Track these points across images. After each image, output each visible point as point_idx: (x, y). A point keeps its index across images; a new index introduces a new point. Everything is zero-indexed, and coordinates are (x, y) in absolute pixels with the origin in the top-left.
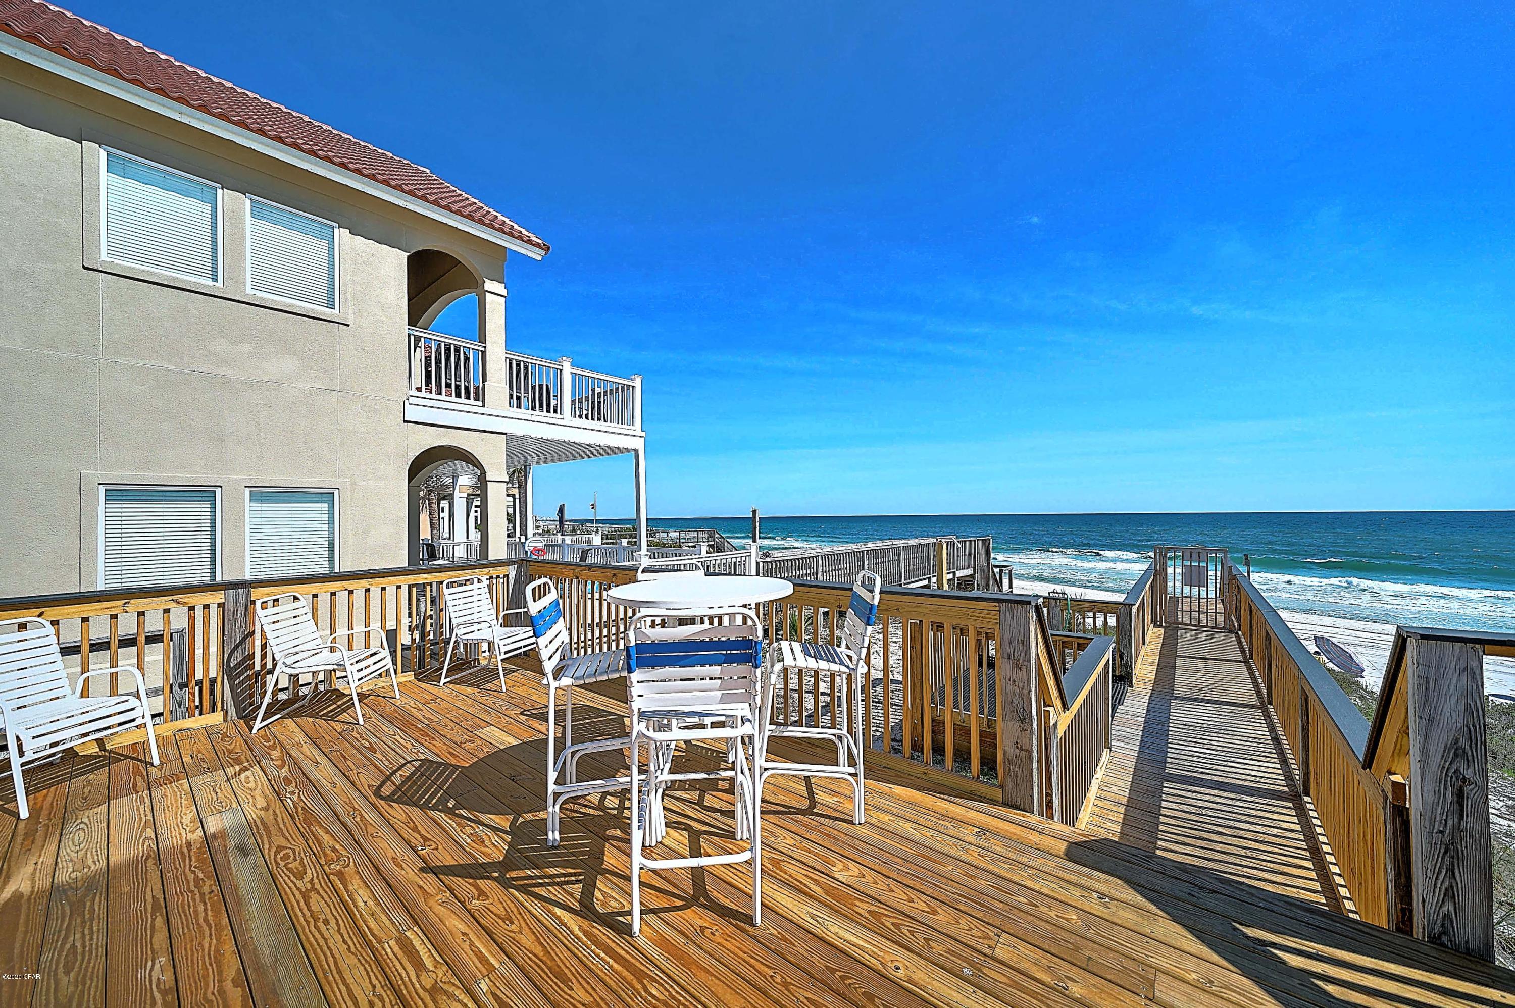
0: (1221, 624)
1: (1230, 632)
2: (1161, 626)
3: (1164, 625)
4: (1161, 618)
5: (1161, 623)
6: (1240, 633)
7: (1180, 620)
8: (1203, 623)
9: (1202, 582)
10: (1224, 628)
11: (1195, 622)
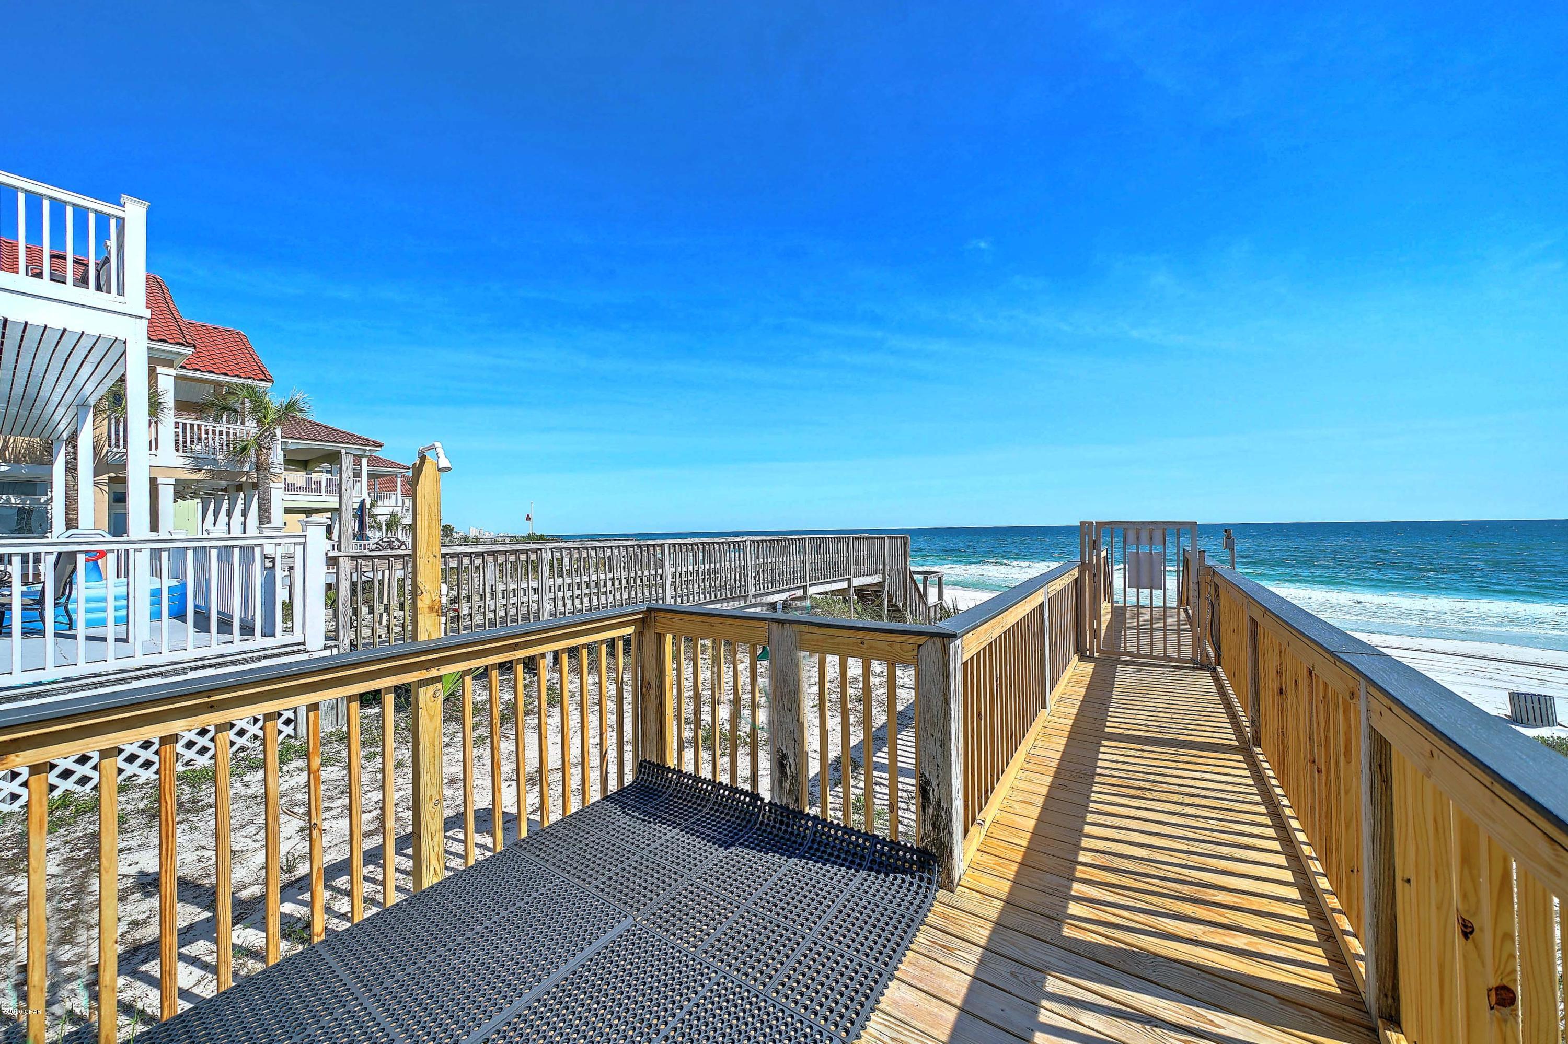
0: (1187, 655)
1: (1202, 666)
2: (1091, 659)
3: (1096, 655)
4: (1091, 643)
5: (1092, 653)
6: (1219, 669)
7: (1122, 649)
8: (1158, 652)
9: (1155, 583)
10: (1193, 660)
11: (1145, 650)
